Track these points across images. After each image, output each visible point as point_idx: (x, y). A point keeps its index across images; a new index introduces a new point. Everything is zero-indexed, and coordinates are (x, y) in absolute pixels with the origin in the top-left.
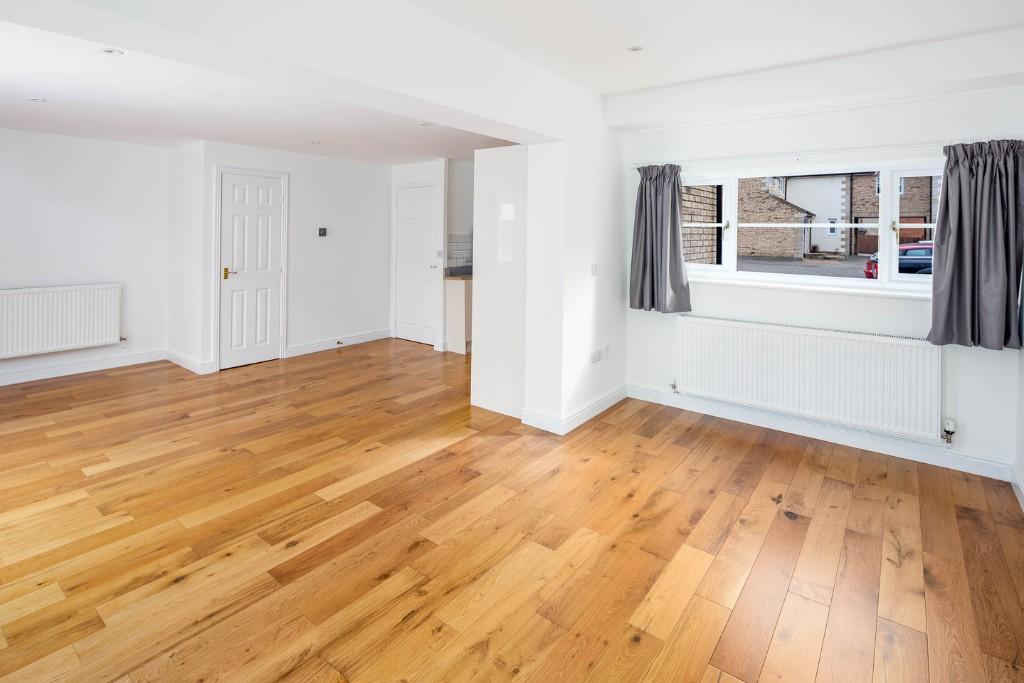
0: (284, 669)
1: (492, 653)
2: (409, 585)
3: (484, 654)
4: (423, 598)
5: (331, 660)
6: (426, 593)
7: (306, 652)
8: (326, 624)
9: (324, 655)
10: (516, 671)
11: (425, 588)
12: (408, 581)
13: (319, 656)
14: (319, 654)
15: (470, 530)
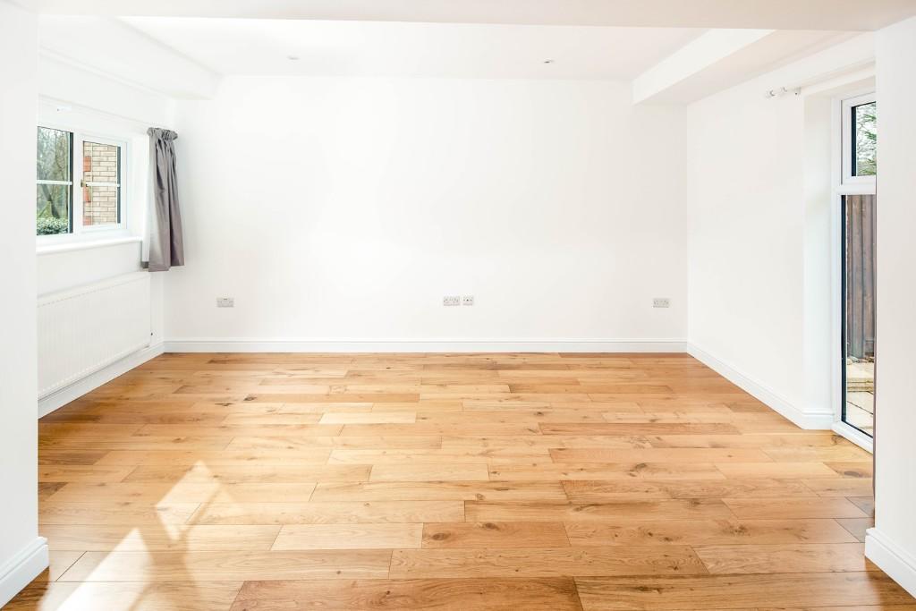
0: (594, 508)
1: (485, 449)
2: (481, 508)
3: (488, 451)
4: (483, 493)
5: (565, 496)
6: (477, 495)
7: (577, 510)
8: (556, 519)
9: (567, 502)
10: (484, 439)
11: (474, 498)
12: (479, 511)
13: (570, 503)
14: (570, 504)
15: (385, 518)
